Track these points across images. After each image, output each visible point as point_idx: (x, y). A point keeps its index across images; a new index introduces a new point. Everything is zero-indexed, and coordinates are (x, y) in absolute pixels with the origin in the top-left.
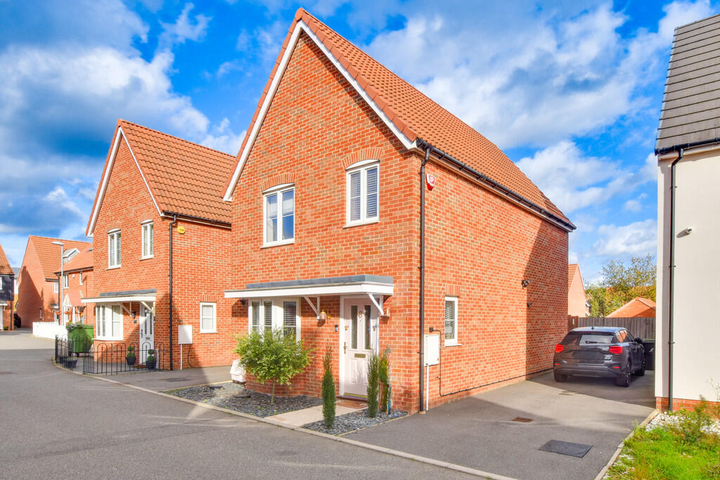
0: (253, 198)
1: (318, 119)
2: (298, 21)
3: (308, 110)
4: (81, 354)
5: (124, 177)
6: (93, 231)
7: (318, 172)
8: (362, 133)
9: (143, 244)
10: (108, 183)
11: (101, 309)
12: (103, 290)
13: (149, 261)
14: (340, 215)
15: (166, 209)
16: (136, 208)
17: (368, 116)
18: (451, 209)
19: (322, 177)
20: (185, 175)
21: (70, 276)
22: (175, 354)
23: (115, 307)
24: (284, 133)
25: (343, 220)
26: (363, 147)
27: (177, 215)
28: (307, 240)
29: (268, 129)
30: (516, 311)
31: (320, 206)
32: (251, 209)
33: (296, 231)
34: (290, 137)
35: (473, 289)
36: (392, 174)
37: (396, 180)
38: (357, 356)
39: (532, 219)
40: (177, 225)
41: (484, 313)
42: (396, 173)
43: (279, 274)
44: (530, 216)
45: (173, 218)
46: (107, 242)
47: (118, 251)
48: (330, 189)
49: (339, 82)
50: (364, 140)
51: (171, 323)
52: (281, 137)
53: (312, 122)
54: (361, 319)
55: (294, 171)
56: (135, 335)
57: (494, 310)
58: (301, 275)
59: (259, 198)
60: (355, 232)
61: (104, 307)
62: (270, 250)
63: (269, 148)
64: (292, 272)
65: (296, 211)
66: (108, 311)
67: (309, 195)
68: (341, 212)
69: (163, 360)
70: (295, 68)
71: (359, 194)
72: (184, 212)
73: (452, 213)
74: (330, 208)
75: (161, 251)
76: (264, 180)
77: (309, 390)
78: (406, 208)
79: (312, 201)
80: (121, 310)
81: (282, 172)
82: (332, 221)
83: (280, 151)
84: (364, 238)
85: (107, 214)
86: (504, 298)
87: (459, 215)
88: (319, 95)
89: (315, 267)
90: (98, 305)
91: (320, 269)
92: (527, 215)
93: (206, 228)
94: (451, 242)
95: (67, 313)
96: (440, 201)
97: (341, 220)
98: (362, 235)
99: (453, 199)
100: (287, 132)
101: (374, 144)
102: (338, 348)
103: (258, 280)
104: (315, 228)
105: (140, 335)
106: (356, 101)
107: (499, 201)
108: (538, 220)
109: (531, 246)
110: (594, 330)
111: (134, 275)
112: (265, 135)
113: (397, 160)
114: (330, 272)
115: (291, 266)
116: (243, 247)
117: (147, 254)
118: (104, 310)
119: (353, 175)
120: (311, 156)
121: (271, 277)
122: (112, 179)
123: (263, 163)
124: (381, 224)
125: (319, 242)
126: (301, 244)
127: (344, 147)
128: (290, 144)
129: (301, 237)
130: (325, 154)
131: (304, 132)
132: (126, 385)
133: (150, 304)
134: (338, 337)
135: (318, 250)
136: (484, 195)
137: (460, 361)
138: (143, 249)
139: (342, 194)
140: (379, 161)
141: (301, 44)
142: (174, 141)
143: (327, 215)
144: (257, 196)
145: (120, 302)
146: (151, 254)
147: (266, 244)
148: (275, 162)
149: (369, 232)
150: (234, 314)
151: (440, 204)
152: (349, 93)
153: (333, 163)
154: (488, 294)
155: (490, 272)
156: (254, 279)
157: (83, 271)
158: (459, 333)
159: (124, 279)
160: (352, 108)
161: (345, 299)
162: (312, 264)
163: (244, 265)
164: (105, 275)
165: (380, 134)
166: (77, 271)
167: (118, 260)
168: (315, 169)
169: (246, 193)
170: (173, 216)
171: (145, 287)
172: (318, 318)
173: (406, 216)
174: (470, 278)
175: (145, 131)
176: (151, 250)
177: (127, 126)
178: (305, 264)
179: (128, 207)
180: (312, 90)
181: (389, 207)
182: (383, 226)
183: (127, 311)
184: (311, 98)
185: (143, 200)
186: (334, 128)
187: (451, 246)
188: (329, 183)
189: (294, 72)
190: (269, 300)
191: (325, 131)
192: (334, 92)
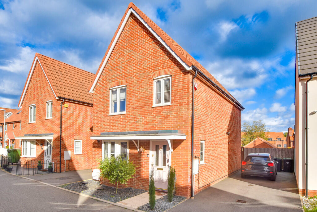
0: (104, 91)
1: (139, 55)
2: (130, 8)
3: (134, 50)
4: (14, 163)
5: (38, 80)
6: (21, 105)
7: (139, 80)
8: (162, 62)
9: (47, 112)
10: (30, 83)
11: (25, 142)
12: (26, 133)
13: (50, 120)
14: (150, 101)
15: (59, 96)
16: (44, 95)
17: (165, 54)
18: (203, 99)
19: (141, 83)
20: (68, 80)
21: (8, 125)
22: (62, 165)
23: (32, 141)
24: (121, 61)
25: (152, 104)
26: (163, 69)
27: (64, 98)
28: (132, 112)
29: (112, 59)
30: (225, 146)
31: (140, 96)
32: (104, 97)
33: (127, 108)
34: (124, 63)
35: (210, 137)
36: (178, 82)
37: (180, 85)
38: (158, 169)
39: (230, 104)
40: (64, 103)
41: (214, 148)
42: (180, 82)
43: (117, 128)
44: (229, 103)
45: (63, 100)
46: (29, 111)
47: (34, 115)
48: (145, 88)
49: (151, 38)
50: (163, 65)
51: (60, 150)
52: (120, 63)
53: (136, 56)
54: (161, 152)
55: (126, 79)
56: (42, 155)
57: (217, 146)
58: (129, 129)
59: (108, 92)
60: (158, 110)
61: (26, 142)
62: (113, 117)
63: (113, 68)
64: (124, 128)
65: (127, 98)
66: (29, 143)
67: (134, 91)
68: (151, 100)
69: (56, 167)
70: (127, 31)
71: (160, 91)
72: (68, 97)
73: (203, 101)
74: (145, 97)
75: (56, 115)
76: (110, 83)
77: (133, 185)
78: (186, 98)
79: (136, 94)
80: (35, 143)
81: (120, 80)
82: (146, 104)
83: (119, 69)
84: (163, 113)
85: (29, 97)
86: (221, 140)
87: (205, 102)
88: (139, 43)
89: (137, 125)
90: (23, 141)
91: (140, 127)
92: (228, 103)
93: (78, 105)
94: (203, 115)
95: (6, 142)
96: (199, 95)
97: (151, 103)
98: (162, 111)
99: (204, 95)
100: (123, 61)
101: (169, 67)
102: (149, 165)
103: (106, 131)
104: (137, 107)
105: (45, 155)
106: (159, 47)
107: (219, 96)
108: (232, 105)
109: (230, 116)
110: (259, 155)
111: (42, 127)
112: (111, 61)
113: (181, 75)
114: (145, 128)
115: (124, 125)
116: (99, 115)
117: (49, 116)
118: (26, 143)
119: (157, 82)
120: (135, 73)
121: (113, 130)
122: (32, 80)
123: (110, 75)
124: (172, 106)
125: (139, 114)
126: (129, 114)
127: (153, 69)
128: (124, 66)
129: (130, 111)
130: (142, 72)
131: (132, 61)
132: (39, 182)
133: (50, 140)
134: (149, 160)
135: (138, 117)
136: (214, 94)
137: (205, 171)
138: (47, 114)
139: (151, 91)
140: (171, 76)
141: (131, 19)
142: (63, 64)
143: (143, 101)
144: (106, 90)
145: (35, 139)
146: (51, 117)
147: (110, 114)
148: (116, 75)
149: (166, 109)
150: (94, 147)
151: (199, 97)
152: (155, 43)
153: (147, 76)
154: (215, 139)
155: (216, 129)
156: (105, 130)
157: (15, 123)
158: (205, 158)
159: (37, 129)
160: (157, 50)
161: (152, 142)
162: (135, 124)
163: (99, 123)
164: (27, 126)
165: (172, 63)
166: (11, 123)
167: (34, 119)
168: (137, 79)
169: (101, 89)
170: (63, 99)
171: (48, 132)
172: (138, 150)
173: (186, 102)
174: (209, 132)
175: (49, 59)
176: (51, 115)
177: (40, 56)
178: (131, 124)
179: (40, 94)
180: (136, 41)
181: (176, 98)
182: (173, 107)
183: (38, 143)
184: (136, 45)
185: (47, 91)
186: (147, 59)
187: (203, 117)
188: (144, 85)
189: (127, 32)
190: (113, 141)
191: (143, 61)
192: (148, 42)
